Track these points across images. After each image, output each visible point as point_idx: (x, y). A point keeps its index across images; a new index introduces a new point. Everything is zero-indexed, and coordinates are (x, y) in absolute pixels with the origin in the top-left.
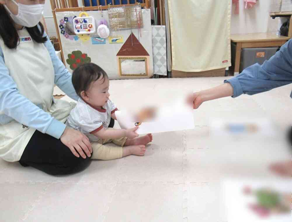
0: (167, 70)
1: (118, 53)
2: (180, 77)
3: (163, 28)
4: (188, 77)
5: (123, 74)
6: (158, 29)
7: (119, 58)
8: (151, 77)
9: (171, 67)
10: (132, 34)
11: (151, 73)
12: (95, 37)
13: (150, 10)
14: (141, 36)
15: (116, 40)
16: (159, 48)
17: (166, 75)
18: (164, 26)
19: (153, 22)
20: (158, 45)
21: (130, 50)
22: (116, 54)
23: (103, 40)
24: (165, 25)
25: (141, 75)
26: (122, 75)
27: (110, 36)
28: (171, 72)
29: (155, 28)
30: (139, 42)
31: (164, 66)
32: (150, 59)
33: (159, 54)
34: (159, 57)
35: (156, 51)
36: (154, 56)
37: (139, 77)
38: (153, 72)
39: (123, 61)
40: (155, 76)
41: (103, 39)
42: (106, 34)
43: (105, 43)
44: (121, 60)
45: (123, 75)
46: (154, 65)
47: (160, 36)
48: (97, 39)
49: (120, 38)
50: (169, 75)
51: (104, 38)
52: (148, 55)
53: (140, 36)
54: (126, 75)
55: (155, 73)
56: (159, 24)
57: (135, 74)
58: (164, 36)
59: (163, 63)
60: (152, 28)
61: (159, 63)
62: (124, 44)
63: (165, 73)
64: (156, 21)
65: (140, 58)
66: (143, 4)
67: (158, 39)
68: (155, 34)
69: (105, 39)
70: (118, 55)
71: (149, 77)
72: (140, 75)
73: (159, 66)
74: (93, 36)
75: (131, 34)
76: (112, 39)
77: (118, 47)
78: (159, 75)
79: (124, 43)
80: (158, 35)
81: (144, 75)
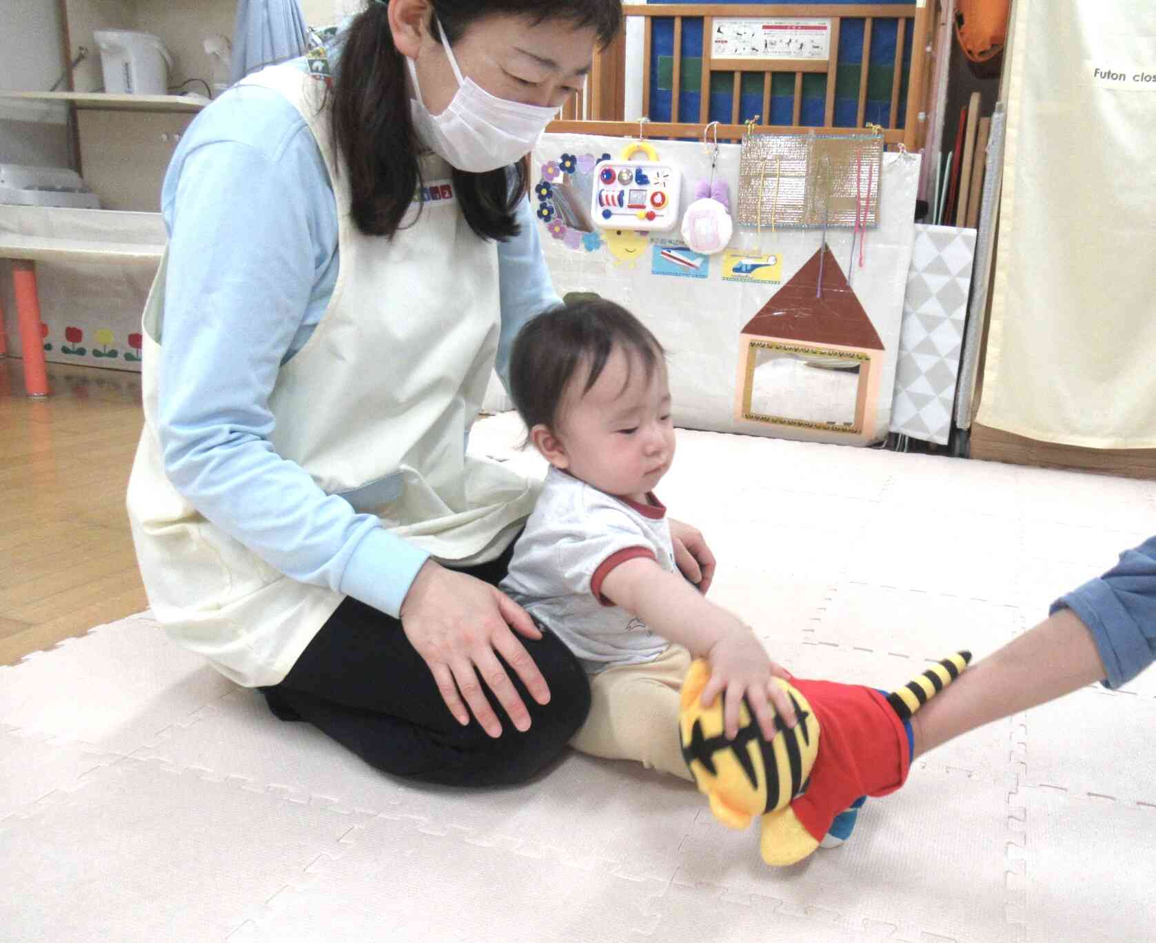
0: (953, 422)
1: (752, 321)
2: (1006, 461)
3: (966, 238)
4: (1045, 465)
5: (753, 411)
6: (941, 242)
7: (752, 345)
8: (876, 445)
9: (974, 413)
10: (823, 251)
11: (877, 423)
12: (670, 245)
13: (918, 157)
14: (861, 265)
15: (754, 267)
16: (931, 323)
17: (943, 440)
18: (972, 232)
19: (922, 212)
20: (932, 307)
21: (802, 314)
22: (742, 326)
23: (697, 262)
24: (977, 227)
25: (830, 427)
26: (749, 417)
27: (732, 248)
28: (969, 430)
29: (928, 233)
30: (849, 288)
31: (944, 402)
32: (882, 364)
33: (927, 347)
34: (924, 362)
35: (916, 334)
36: (904, 353)
37: (822, 433)
38: (887, 421)
39: (765, 359)
40: (893, 442)
41: (700, 255)
42: (716, 237)
43: (704, 276)
44: (759, 352)
45: (757, 418)
46: (895, 393)
47: (946, 272)
48: (673, 253)
49: (771, 261)
50: (958, 443)
51: (705, 252)
52: (878, 345)
53: (856, 261)
54: (765, 419)
55: (893, 429)
56: (949, 218)
57: (806, 418)
58: (960, 274)
59: (939, 389)
60: (917, 234)
61: (920, 385)
62: (782, 290)
63: (939, 433)
64: (936, 206)
65: (841, 355)
66: (892, 131)
67: (936, 282)
68: (921, 264)
69: (706, 258)
70: (748, 329)
71: (866, 441)
72: (825, 428)
73: (920, 401)
74: (663, 241)
75: (819, 251)
76: (735, 263)
77: (758, 297)
78: (911, 439)
79: (781, 286)
80: (938, 267)
81: (846, 429)
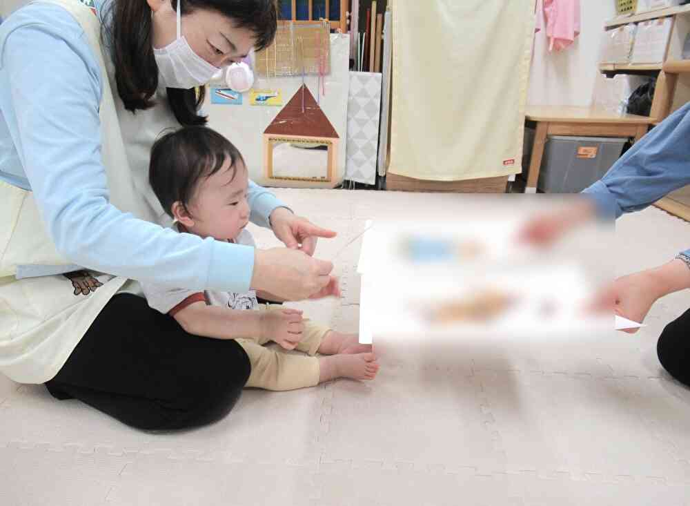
0: (377, 173)
1: (269, 127)
2: (404, 190)
3: (376, 78)
4: (423, 191)
5: (274, 174)
6: (364, 81)
7: (270, 139)
8: (338, 187)
9: (387, 168)
10: (303, 88)
11: (339, 177)
12: (220, 88)
13: (348, 36)
14: (323, 94)
15: (267, 97)
16: (362, 123)
17: (373, 183)
18: (379, 75)
19: (352, 65)
20: (361, 114)
21: (294, 121)
22: (264, 130)
23: (236, 96)
24: (381, 72)
25: (314, 180)
26: (272, 178)
27: (254, 88)
28: (385, 176)
29: (358, 76)
30: (318, 107)
31: (371, 163)
32: (338, 145)
33: (361, 135)
34: (360, 143)
35: (355, 129)
36: (349, 139)
37: (311, 183)
38: (344, 175)
39: (277, 144)
40: (347, 185)
41: (237, 93)
42: (245, 83)
43: (241, 104)
44: (274, 143)
45: (276, 178)
46: (347, 160)
47: (366, 96)
48: (222, 92)
49: (276, 94)
50: (380, 183)
51: (241, 91)
52: (337, 136)
53: (321, 93)
54: (281, 178)
55: (347, 179)
56: (366, 68)
57: (302, 176)
59: (369, 157)
60: (351, 77)
61: (359, 155)
62: (284, 109)
63: (370, 179)
64: (360, 62)
65: (312, 142)
66: (334, 23)
67: (362, 101)
68: (355, 92)
69: (240, 94)
70: (267, 131)
71: (334, 186)
72: (312, 181)
73: (360, 163)
75: (301, 88)
76: (257, 97)
77: (271, 113)
78: (356, 183)
79: (283, 107)
80: (363, 94)
81: (323, 180)
